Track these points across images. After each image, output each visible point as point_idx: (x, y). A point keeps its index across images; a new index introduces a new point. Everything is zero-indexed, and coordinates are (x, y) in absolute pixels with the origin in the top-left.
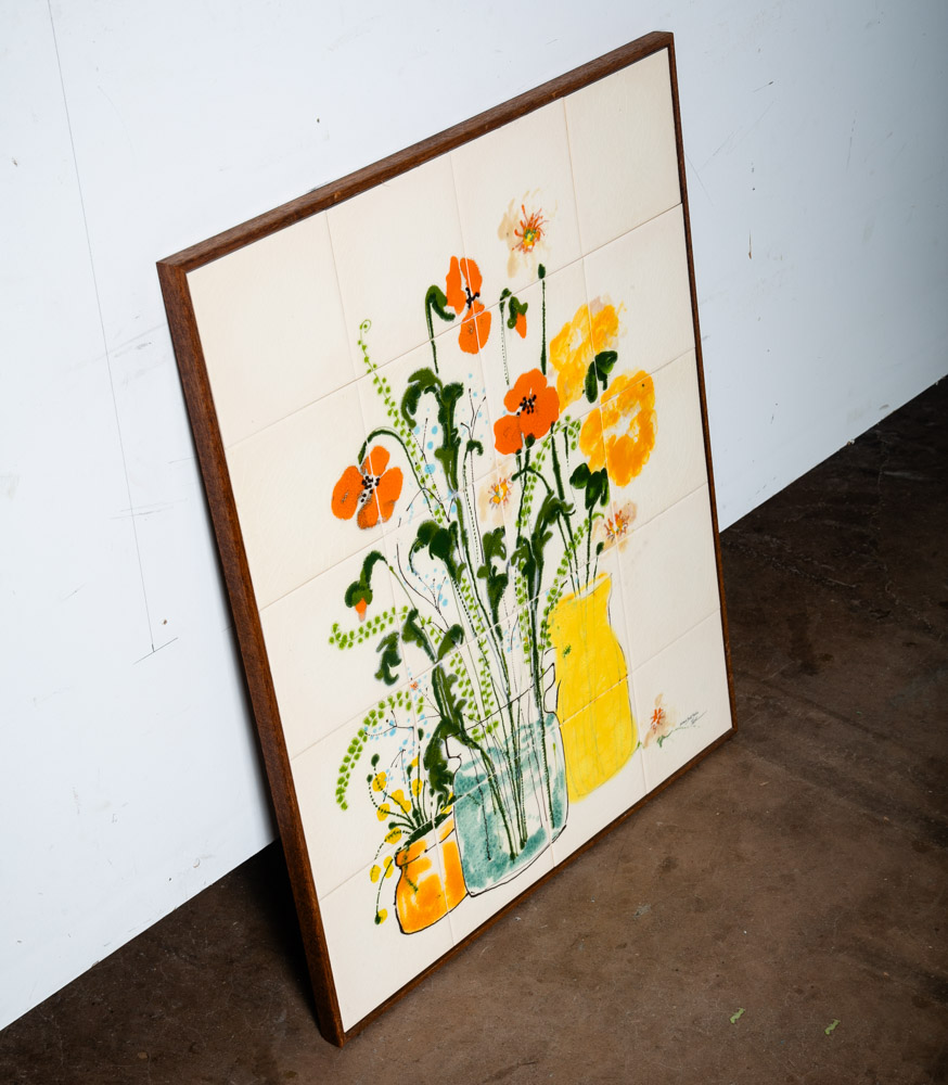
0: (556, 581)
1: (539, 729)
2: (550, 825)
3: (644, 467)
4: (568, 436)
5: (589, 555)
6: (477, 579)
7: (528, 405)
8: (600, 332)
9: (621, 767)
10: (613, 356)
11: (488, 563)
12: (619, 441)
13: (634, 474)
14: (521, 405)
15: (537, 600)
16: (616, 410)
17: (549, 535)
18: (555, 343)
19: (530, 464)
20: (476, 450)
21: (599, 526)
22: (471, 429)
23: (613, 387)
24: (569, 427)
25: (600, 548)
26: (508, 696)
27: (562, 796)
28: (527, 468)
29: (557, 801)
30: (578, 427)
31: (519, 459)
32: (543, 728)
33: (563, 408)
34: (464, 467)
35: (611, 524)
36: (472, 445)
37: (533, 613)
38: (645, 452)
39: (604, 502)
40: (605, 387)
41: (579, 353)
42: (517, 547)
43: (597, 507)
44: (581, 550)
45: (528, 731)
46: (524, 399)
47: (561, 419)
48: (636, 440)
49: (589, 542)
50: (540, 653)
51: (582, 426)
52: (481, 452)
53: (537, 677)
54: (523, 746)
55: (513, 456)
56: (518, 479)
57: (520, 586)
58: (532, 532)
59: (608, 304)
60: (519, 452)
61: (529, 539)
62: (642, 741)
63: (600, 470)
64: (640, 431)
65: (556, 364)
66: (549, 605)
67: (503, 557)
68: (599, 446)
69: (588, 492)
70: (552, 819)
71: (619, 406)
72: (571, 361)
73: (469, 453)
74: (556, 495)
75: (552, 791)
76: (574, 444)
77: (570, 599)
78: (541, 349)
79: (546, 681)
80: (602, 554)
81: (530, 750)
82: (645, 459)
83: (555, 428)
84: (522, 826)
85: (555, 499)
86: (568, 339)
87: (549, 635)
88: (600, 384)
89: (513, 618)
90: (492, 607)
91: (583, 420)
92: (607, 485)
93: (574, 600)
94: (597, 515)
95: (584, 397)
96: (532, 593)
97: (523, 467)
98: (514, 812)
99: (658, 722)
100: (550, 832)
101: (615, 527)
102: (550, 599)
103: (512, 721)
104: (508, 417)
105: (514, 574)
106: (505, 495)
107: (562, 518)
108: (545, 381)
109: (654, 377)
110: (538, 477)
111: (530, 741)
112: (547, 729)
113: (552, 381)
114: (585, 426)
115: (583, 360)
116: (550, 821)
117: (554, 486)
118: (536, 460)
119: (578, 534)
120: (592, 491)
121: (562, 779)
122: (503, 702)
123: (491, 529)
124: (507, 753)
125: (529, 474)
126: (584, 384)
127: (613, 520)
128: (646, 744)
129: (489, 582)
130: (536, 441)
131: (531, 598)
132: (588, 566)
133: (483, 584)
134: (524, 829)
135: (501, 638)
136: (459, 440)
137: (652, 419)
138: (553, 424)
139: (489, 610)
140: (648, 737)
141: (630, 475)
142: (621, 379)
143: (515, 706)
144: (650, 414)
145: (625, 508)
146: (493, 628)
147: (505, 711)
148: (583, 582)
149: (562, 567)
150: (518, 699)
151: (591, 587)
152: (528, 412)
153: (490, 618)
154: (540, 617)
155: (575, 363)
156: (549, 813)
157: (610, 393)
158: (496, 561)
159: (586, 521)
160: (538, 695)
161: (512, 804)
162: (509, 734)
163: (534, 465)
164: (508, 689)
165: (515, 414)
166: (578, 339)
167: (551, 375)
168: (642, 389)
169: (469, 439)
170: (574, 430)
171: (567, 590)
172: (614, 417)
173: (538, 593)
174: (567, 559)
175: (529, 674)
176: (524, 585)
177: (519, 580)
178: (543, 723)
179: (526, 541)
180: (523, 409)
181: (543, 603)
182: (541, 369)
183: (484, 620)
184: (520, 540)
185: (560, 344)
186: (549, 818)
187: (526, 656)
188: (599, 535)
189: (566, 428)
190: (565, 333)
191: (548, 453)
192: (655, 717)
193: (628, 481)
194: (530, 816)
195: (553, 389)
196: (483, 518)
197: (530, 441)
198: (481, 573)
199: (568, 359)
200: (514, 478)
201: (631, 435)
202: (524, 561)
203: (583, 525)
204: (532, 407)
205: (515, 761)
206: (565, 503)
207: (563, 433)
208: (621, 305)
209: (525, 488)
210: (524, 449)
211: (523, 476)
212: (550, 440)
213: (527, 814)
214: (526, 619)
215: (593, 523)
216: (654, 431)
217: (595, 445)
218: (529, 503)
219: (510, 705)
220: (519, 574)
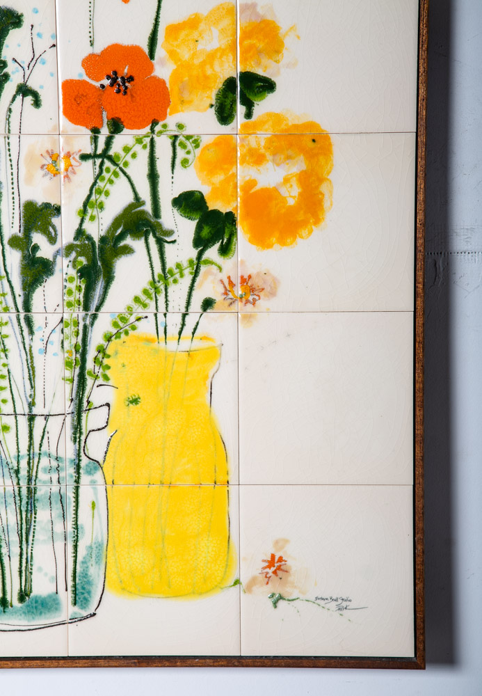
0: (130, 309)
1: (71, 470)
2: (70, 600)
3: (299, 240)
4: (178, 149)
5: (188, 303)
6: (7, 247)
7: (121, 83)
8: (251, 47)
9: (200, 594)
10: (268, 86)
11: (27, 236)
12: (262, 190)
13: (282, 241)
14: (108, 77)
15: (95, 317)
16: (262, 151)
17: (128, 250)
18: (174, 30)
19: (111, 153)
20: (29, 99)
21: (211, 278)
22: (28, 72)
23: (262, 123)
24: (181, 138)
25: (208, 304)
26: (31, 405)
27: (95, 572)
28: (105, 155)
29: (85, 575)
30: (197, 144)
31: (95, 140)
32: (78, 473)
33: (175, 111)
34: (10, 110)
35: (231, 283)
36: (24, 90)
37: (85, 327)
38: (304, 223)
39: (225, 250)
40: (249, 115)
41: (212, 57)
42: (76, 238)
43: (212, 252)
44: (178, 292)
45: (54, 464)
46: (115, 73)
47: (171, 120)
48: (291, 202)
49: (191, 288)
50: (89, 381)
51: (202, 145)
52: (37, 103)
53: (80, 407)
54: (43, 476)
55: (86, 133)
56: (90, 162)
57: (72, 286)
58: (103, 233)
59: (269, 18)
60: (96, 131)
61: (96, 239)
62: (244, 580)
63: (224, 209)
64: (300, 194)
65: (172, 54)
66: (114, 331)
67: (52, 240)
68: (227, 180)
69: (199, 228)
70: (75, 592)
71: (267, 148)
72: (197, 62)
73: (19, 98)
74: (148, 207)
75: (80, 559)
76: (185, 162)
77: (149, 341)
78: (151, 27)
79: (92, 420)
80: (209, 314)
81: (55, 489)
82: (304, 232)
83: (158, 128)
84: (25, 570)
85: (143, 212)
86: (195, 35)
87: (108, 367)
88: (240, 109)
89: (54, 320)
90: (24, 289)
91: (205, 141)
92: (233, 234)
93: (155, 345)
94: (208, 262)
95: (212, 114)
96: (90, 303)
97: (99, 151)
98: (15, 550)
99: (275, 572)
100: (68, 609)
101: (239, 291)
102: (115, 324)
103: (31, 437)
104: (84, 83)
105: (65, 269)
106: (67, 170)
107: (152, 239)
108: (152, 68)
109: (334, 139)
110: (121, 174)
111: (55, 477)
112: (85, 479)
113: (163, 69)
114: (207, 148)
115: (217, 67)
116: (70, 594)
117: (145, 195)
118: (122, 154)
119: (176, 271)
120: (206, 232)
121: (100, 551)
122: (22, 408)
123: (40, 200)
124: (17, 472)
125: (107, 164)
126: (214, 97)
127: (237, 281)
128: (249, 589)
129: (24, 257)
130: (125, 131)
131: (86, 308)
132: (184, 316)
133: (14, 258)
134: (28, 580)
135: (31, 332)
136: (6, 77)
137: (324, 188)
138: (155, 123)
139: (18, 290)
140: (253, 581)
141: (274, 240)
142: (277, 118)
143: (39, 423)
144: (321, 180)
145: (258, 274)
146: (22, 316)
147: (23, 422)
148: (173, 331)
149: (143, 298)
150: (47, 417)
151: (186, 343)
152: (119, 91)
153: (20, 301)
154: (96, 339)
155: (203, 64)
156: (70, 583)
157: (255, 126)
158: (38, 238)
159: (191, 262)
160: (77, 428)
161: (14, 538)
162: (24, 451)
163: (118, 157)
164: (33, 396)
165: (97, 84)
166: (212, 40)
167: (162, 63)
168: (311, 144)
169: (21, 81)
170: (190, 146)
171: (146, 328)
172: (257, 158)
173: (98, 309)
174: (152, 291)
175: (68, 396)
176: (79, 289)
177: (71, 280)
178: (78, 467)
179: (89, 238)
180: (112, 85)
181: (103, 325)
182: (146, 50)
183: (9, 298)
184: (80, 233)
185: (183, 34)
186: (70, 589)
187: (68, 374)
188: (208, 286)
189: (176, 137)
190: (193, 23)
191: (144, 155)
192: (271, 562)
193: (269, 246)
194: (40, 569)
195: (164, 82)
196: (29, 180)
197: (116, 127)
198: (14, 242)
199: (194, 56)
200: (84, 157)
201: (284, 191)
202: (83, 260)
203: (185, 264)
204: (126, 88)
205: (29, 489)
206: (160, 225)
207: (170, 141)
208: (292, 28)
209: (99, 176)
210: (105, 131)
211: (98, 161)
212: (147, 140)
213: (35, 562)
214: (74, 329)
215: (203, 268)
216: (326, 204)
217: (219, 178)
218: (103, 198)
219: (32, 418)
220: (73, 273)
